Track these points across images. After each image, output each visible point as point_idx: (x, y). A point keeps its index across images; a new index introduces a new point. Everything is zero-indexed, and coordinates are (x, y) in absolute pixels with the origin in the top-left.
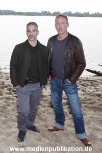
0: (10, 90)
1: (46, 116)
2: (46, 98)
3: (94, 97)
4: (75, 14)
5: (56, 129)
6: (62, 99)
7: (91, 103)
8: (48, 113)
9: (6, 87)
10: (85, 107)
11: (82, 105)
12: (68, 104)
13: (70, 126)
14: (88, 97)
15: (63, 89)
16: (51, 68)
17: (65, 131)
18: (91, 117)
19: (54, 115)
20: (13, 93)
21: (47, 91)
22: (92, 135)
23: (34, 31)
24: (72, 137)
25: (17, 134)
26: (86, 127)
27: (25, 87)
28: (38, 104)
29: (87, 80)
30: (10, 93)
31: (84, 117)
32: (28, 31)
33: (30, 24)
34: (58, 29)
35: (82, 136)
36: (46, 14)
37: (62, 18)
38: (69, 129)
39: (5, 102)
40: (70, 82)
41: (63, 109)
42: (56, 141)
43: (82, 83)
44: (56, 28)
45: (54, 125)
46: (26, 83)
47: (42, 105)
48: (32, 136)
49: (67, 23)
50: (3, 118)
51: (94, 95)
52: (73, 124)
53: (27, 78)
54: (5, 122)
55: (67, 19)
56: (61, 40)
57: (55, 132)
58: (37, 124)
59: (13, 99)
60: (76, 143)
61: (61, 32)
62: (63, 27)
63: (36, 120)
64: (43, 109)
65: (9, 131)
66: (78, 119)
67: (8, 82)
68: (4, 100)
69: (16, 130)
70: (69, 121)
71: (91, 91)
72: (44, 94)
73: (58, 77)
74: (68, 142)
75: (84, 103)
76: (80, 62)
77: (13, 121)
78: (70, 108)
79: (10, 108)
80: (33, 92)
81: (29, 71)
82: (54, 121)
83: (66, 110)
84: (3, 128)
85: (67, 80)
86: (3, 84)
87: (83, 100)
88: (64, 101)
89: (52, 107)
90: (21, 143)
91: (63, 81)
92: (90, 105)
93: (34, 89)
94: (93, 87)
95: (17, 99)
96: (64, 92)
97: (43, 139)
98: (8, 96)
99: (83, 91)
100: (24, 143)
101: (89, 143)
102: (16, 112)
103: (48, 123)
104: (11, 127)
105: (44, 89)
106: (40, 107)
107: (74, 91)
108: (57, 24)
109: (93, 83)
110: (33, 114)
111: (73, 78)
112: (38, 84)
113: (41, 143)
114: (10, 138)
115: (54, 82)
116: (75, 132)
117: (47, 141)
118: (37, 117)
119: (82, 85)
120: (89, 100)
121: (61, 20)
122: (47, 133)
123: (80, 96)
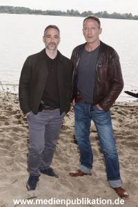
0: (18, 117)
1: (67, 155)
2: (69, 130)
3: (134, 130)
4: (112, 15)
5: (81, 173)
7: (130, 138)
8: (71, 151)
9: (14, 113)
10: (123, 143)
11: (118, 140)
12: (98, 138)
13: (100, 169)
14: (127, 130)
16: (75, 89)
17: (93, 176)
18: (129, 158)
19: (78, 154)
20: (23, 122)
21: (70, 120)
22: (129, 183)
24: (102, 185)
25: (27, 179)
26: (122, 171)
27: (39, 114)
29: (126, 106)
30: (20, 122)
31: (120, 157)
34: (87, 36)
35: (117, 184)
36: (72, 13)
38: (98, 173)
39: (12, 134)
40: (101, 109)
42: (80, 190)
43: (119, 110)
45: (79, 168)
47: (62, 140)
48: (48, 183)
49: (99, 28)
50: (8, 157)
51: (134, 128)
52: (104, 167)
54: (10, 163)
55: (99, 22)
56: (90, 50)
57: (79, 177)
58: (55, 165)
59: (23, 131)
60: (108, 194)
61: (91, 40)
62: (94, 33)
63: (53, 160)
64: (64, 145)
65: (16, 174)
66: (111, 160)
67: (17, 107)
68: (11, 131)
69: (25, 175)
70: (98, 163)
71: (132, 121)
72: (65, 124)
73: (85, 102)
74: (97, 191)
75: (121, 138)
76: (115, 82)
77: (22, 160)
79: (19, 142)
80: (50, 121)
82: (78, 162)
83: (95, 147)
84: (7, 171)
85: (98, 105)
86: (10, 109)
87: (120, 134)
88: (93, 135)
89: (76, 142)
90: (31, 193)
91: (91, 108)
92: (129, 141)
93: (51, 117)
94: (134, 117)
95: (28, 131)
96: (92, 122)
97: (63, 187)
98: (16, 126)
99: (120, 121)
100: (36, 192)
101: (125, 193)
102: (26, 148)
103: (70, 165)
104: (18, 170)
105: (66, 118)
106: (59, 141)
107: (106, 121)
108: (85, 28)
109: (133, 110)
111: (105, 104)
112: (58, 110)
113: (60, 193)
114: (16, 185)
115: (79, 108)
116: (106, 178)
117: (68, 190)
118: (55, 156)
119: (119, 113)
120: (128, 133)
121: (91, 23)
122: (69, 178)
123: (114, 128)
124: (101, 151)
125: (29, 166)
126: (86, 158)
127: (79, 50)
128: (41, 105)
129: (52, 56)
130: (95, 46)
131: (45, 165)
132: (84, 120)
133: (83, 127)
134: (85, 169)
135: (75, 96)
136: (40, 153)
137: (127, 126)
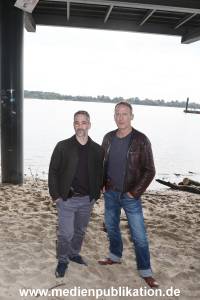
0: (48, 204)
1: (97, 242)
2: (98, 218)
4: (144, 101)
5: (110, 262)
6: (119, 220)
7: (161, 227)
8: (101, 239)
9: (43, 199)
10: (153, 232)
11: (149, 229)
12: (128, 226)
13: (130, 258)
14: (157, 219)
15: (121, 206)
17: (122, 265)
18: (160, 247)
19: (108, 242)
20: (52, 208)
21: (99, 208)
22: (160, 273)
23: (84, 123)
24: (132, 274)
26: (152, 261)
27: (69, 201)
28: (86, 225)
29: (157, 195)
30: (48, 209)
31: (150, 247)
32: (76, 123)
33: (79, 113)
34: (119, 122)
35: (147, 273)
37: (124, 107)
38: (127, 262)
39: (41, 221)
40: (132, 197)
41: (120, 234)
42: (109, 279)
43: (149, 199)
44: (116, 120)
45: (108, 257)
46: (70, 195)
47: (91, 227)
48: (77, 270)
50: (37, 244)
51: (165, 216)
52: (134, 256)
53: (72, 189)
54: (39, 250)
55: (131, 108)
56: (121, 137)
57: (108, 266)
58: (84, 253)
59: (51, 217)
60: (138, 283)
61: (123, 126)
62: (125, 119)
63: (82, 248)
64: (93, 233)
65: (44, 261)
67: (46, 193)
68: (40, 218)
69: (53, 261)
70: (128, 251)
71: (162, 209)
72: (94, 212)
73: (116, 189)
74: (126, 280)
75: (151, 227)
77: (51, 247)
78: (131, 232)
79: (48, 229)
80: (81, 207)
81: (76, 179)
82: (108, 251)
83: (125, 235)
84: (35, 257)
86: (39, 196)
87: (150, 223)
88: (123, 223)
89: (105, 230)
90: (60, 280)
91: (122, 195)
92: (160, 231)
93: (81, 204)
94: (165, 206)
95: (56, 217)
96: (122, 211)
97: (91, 275)
98: (45, 212)
99: (151, 210)
100: (64, 279)
101: (156, 283)
102: (54, 235)
103: (99, 253)
104: (47, 257)
105: (95, 205)
106: (88, 229)
108: (117, 114)
109: (165, 199)
110: (79, 239)
111: (136, 192)
112: (88, 197)
113: (88, 281)
114: (44, 272)
116: (136, 267)
117: (97, 278)
118: (84, 243)
119: (150, 201)
120: (159, 222)
121: (123, 109)
122: (97, 267)
123: (145, 216)
124: (132, 240)
125: (58, 253)
126: (116, 247)
127: (111, 136)
128: (70, 191)
129: (83, 142)
130: (126, 133)
131: (74, 252)
132: (113, 208)
133: (113, 215)
134: (114, 258)
135: (106, 183)
136: (69, 240)
137: (158, 215)
